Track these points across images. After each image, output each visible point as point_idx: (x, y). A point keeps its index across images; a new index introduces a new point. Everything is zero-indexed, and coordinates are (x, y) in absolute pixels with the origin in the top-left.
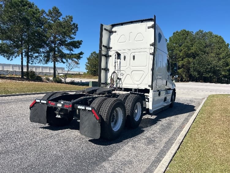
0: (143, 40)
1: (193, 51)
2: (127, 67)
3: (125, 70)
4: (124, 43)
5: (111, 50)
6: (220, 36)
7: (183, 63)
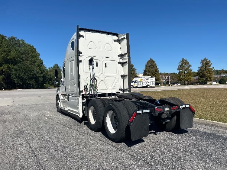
0: (112, 51)
1: (12, 57)
2: (100, 73)
3: (99, 77)
4: (94, 50)
5: (81, 55)
6: (33, 46)
7: (2, 69)
